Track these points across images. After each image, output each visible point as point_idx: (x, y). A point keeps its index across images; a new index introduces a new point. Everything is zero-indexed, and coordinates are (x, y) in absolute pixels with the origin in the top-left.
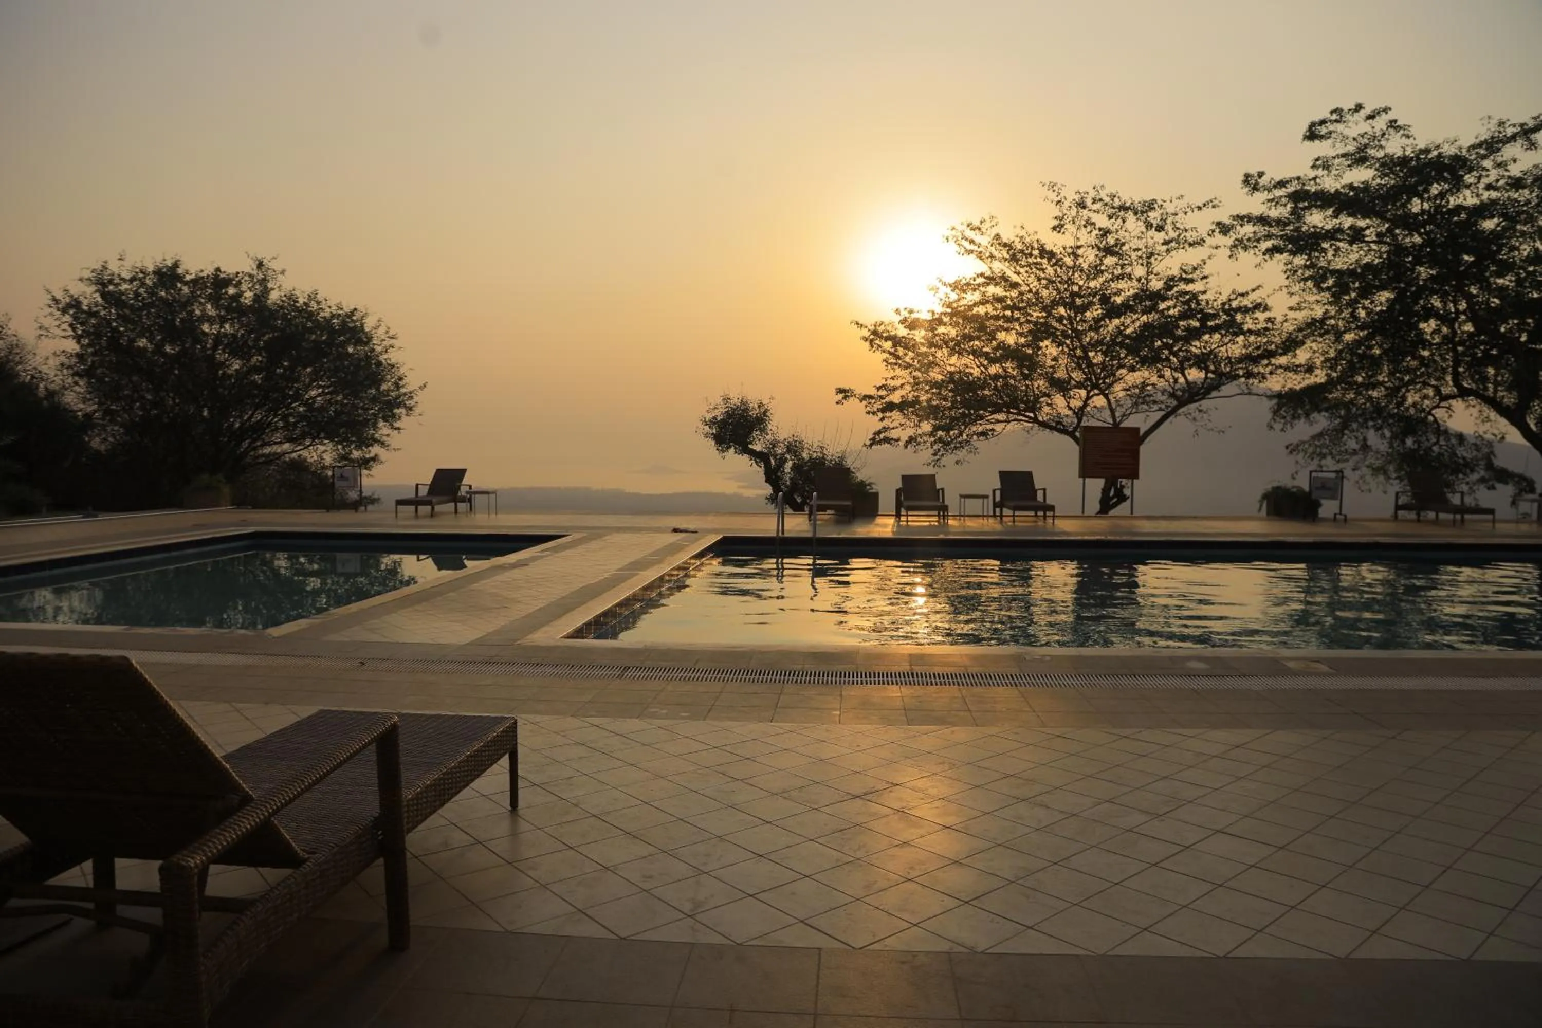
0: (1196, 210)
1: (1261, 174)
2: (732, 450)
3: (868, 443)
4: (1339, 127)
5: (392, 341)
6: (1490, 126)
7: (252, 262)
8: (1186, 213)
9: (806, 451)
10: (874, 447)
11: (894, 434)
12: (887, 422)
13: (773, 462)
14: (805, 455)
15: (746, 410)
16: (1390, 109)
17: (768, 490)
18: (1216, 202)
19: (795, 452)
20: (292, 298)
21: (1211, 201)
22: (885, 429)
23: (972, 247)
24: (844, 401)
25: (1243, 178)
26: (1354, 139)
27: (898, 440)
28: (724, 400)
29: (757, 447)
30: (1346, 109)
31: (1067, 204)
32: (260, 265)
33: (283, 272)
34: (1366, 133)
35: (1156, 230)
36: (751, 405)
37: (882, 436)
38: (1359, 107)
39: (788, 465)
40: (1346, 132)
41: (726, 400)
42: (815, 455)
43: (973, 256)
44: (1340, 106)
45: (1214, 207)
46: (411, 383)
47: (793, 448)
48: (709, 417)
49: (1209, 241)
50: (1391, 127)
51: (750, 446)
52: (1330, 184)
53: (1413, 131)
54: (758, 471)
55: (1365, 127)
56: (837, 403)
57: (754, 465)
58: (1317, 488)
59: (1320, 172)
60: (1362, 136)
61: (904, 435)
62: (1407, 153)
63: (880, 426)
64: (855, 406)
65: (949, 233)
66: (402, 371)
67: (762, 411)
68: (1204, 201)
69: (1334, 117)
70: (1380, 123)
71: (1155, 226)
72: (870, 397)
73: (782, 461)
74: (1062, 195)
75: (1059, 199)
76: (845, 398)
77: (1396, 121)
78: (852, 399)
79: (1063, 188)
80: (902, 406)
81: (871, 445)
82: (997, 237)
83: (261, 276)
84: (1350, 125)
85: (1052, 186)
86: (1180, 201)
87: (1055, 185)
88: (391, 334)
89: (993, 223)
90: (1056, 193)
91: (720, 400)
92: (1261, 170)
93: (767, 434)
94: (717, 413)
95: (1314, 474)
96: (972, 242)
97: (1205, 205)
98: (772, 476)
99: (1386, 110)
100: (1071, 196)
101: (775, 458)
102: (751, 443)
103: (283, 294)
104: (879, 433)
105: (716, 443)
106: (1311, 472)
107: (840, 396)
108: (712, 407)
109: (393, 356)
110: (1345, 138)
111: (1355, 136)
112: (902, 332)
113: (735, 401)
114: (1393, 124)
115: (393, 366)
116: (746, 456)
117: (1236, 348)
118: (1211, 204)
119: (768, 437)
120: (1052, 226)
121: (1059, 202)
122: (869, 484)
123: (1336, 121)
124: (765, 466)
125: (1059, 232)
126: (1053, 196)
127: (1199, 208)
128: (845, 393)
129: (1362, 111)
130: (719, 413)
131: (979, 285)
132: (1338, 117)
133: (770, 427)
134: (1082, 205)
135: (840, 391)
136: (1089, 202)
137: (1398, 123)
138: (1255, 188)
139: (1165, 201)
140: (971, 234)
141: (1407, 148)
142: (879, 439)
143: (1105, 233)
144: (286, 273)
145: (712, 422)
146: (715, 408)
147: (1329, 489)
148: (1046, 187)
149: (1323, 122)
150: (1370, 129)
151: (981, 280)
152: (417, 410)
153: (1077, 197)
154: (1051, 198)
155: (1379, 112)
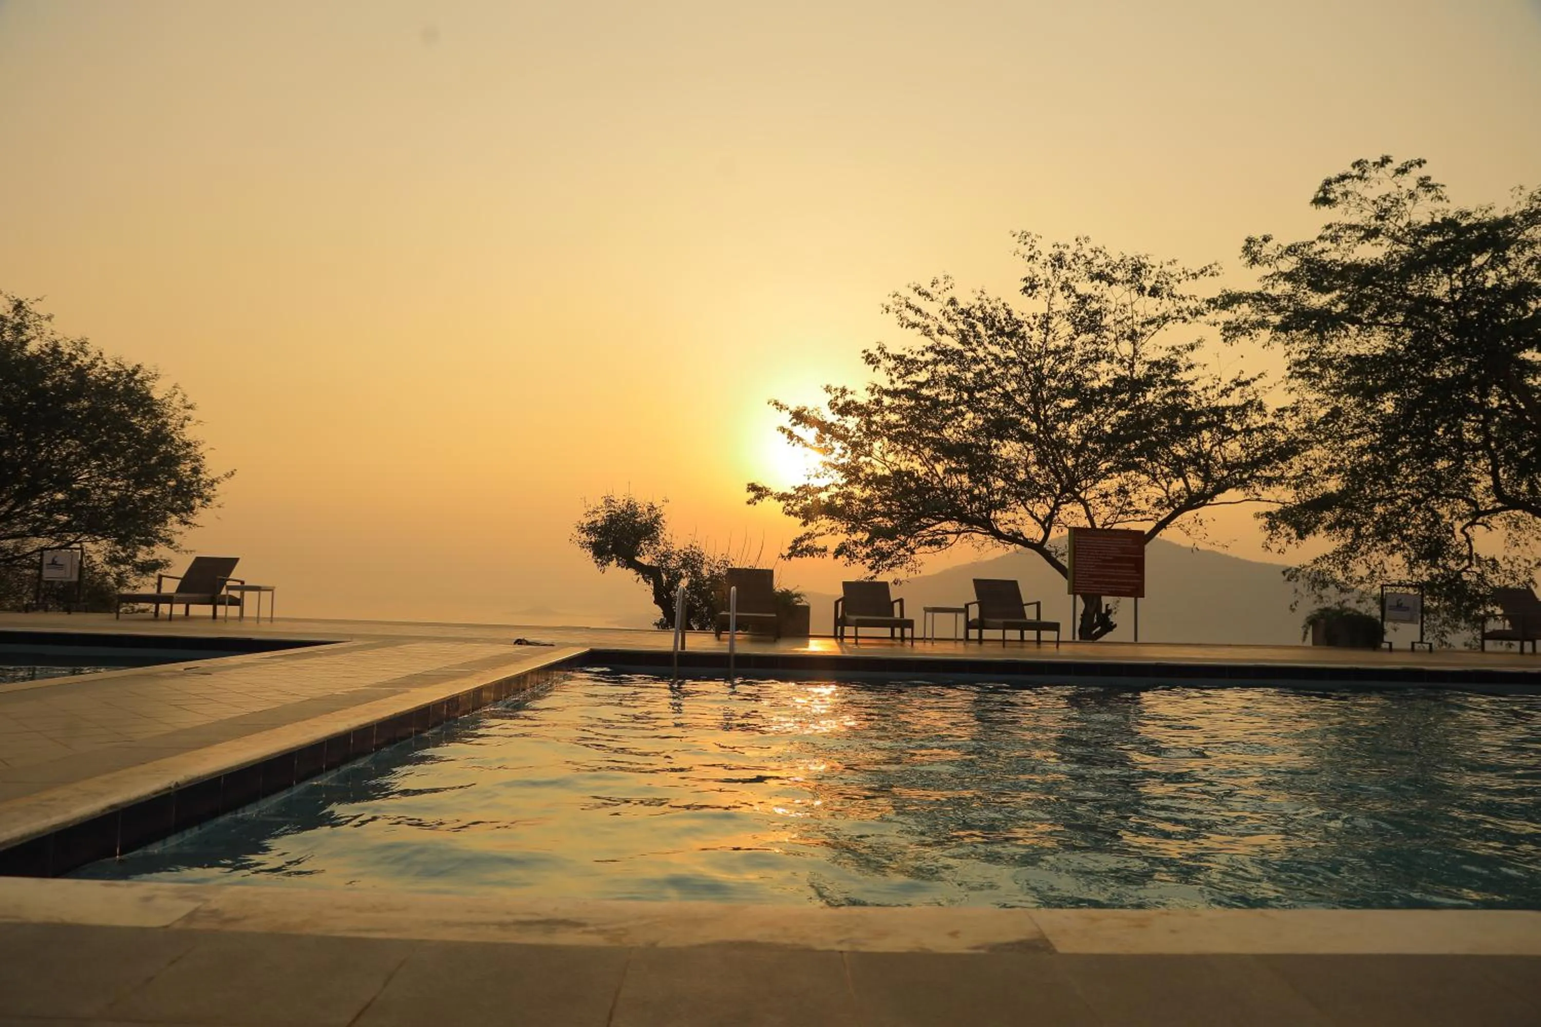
0: (1191, 278)
1: (1267, 240)
2: (615, 562)
3: (786, 552)
4: (1357, 186)
5: (189, 412)
6: (1521, 198)
7: (6, 302)
8: (1179, 281)
9: (706, 567)
10: (793, 558)
11: (819, 543)
12: (811, 527)
13: (664, 577)
14: (705, 572)
15: (634, 514)
16: (1425, 162)
17: (658, 612)
18: (1215, 268)
19: (693, 567)
20: (55, 350)
21: (1210, 267)
22: (809, 536)
23: (917, 319)
24: (757, 501)
25: (1244, 243)
26: (1374, 202)
27: (825, 550)
28: (606, 501)
29: (645, 560)
30: (1371, 161)
31: (1041, 260)
32: (19, 306)
33: (49, 318)
34: (1388, 195)
35: (1150, 295)
36: (639, 509)
37: (805, 544)
38: (1386, 160)
39: (684, 583)
40: (1366, 192)
41: (609, 501)
42: (716, 571)
43: (918, 330)
44: (1365, 158)
45: (1212, 275)
46: (212, 467)
47: (691, 561)
48: (586, 521)
50: (1422, 185)
51: (637, 559)
52: (1338, 258)
53: (1446, 192)
54: (646, 590)
55: (1390, 186)
56: (749, 503)
57: (642, 580)
58: (1392, 608)
60: (1385, 200)
61: (833, 542)
62: (1436, 220)
63: (802, 531)
64: (771, 507)
65: (889, 301)
66: (200, 450)
67: (653, 516)
68: (1201, 267)
69: (1355, 172)
70: (1410, 181)
71: (1148, 289)
72: (791, 497)
73: (676, 577)
74: (1036, 249)
75: (1032, 253)
76: (758, 497)
77: (1429, 178)
78: (766, 498)
79: (1038, 240)
80: (830, 510)
81: (790, 556)
82: (953, 302)
83: (17, 320)
84: (1372, 183)
85: (1025, 236)
86: (1173, 265)
87: (1028, 235)
88: (189, 403)
89: (948, 285)
90: (1028, 247)
91: (601, 503)
92: (1266, 234)
93: (658, 544)
94: (597, 517)
96: (918, 311)
97: (1202, 272)
98: (663, 597)
99: (1420, 163)
100: (1047, 250)
101: (668, 573)
102: (638, 555)
103: (43, 343)
104: (801, 540)
105: (595, 554)
107: (752, 495)
108: (591, 509)
109: (190, 433)
110: (1363, 201)
111: (1376, 198)
112: (830, 417)
113: (620, 504)
114: (1425, 183)
115: (189, 445)
116: (631, 572)
117: (1233, 449)
118: (1209, 271)
119: (660, 548)
120: (1022, 287)
121: (1031, 257)
122: (798, 595)
123: (1357, 177)
124: (655, 585)
125: (1030, 295)
126: (1025, 250)
127: (1195, 276)
128: (758, 492)
129: (1389, 166)
130: (600, 518)
131: (927, 363)
132: (1360, 173)
133: (662, 536)
134: (1059, 261)
135: (753, 487)
136: (1069, 257)
137: (1430, 182)
138: (1254, 260)
139: (1154, 266)
140: (917, 301)
141: (1437, 214)
142: (799, 549)
143: (1083, 300)
144: (53, 320)
145: (592, 529)
146: (594, 512)
147: (1407, 609)
148: (1017, 237)
149: (1341, 179)
150: (1396, 189)
151: (930, 356)
152: (216, 501)
153: (1055, 251)
154: (1022, 252)
155: (1411, 166)
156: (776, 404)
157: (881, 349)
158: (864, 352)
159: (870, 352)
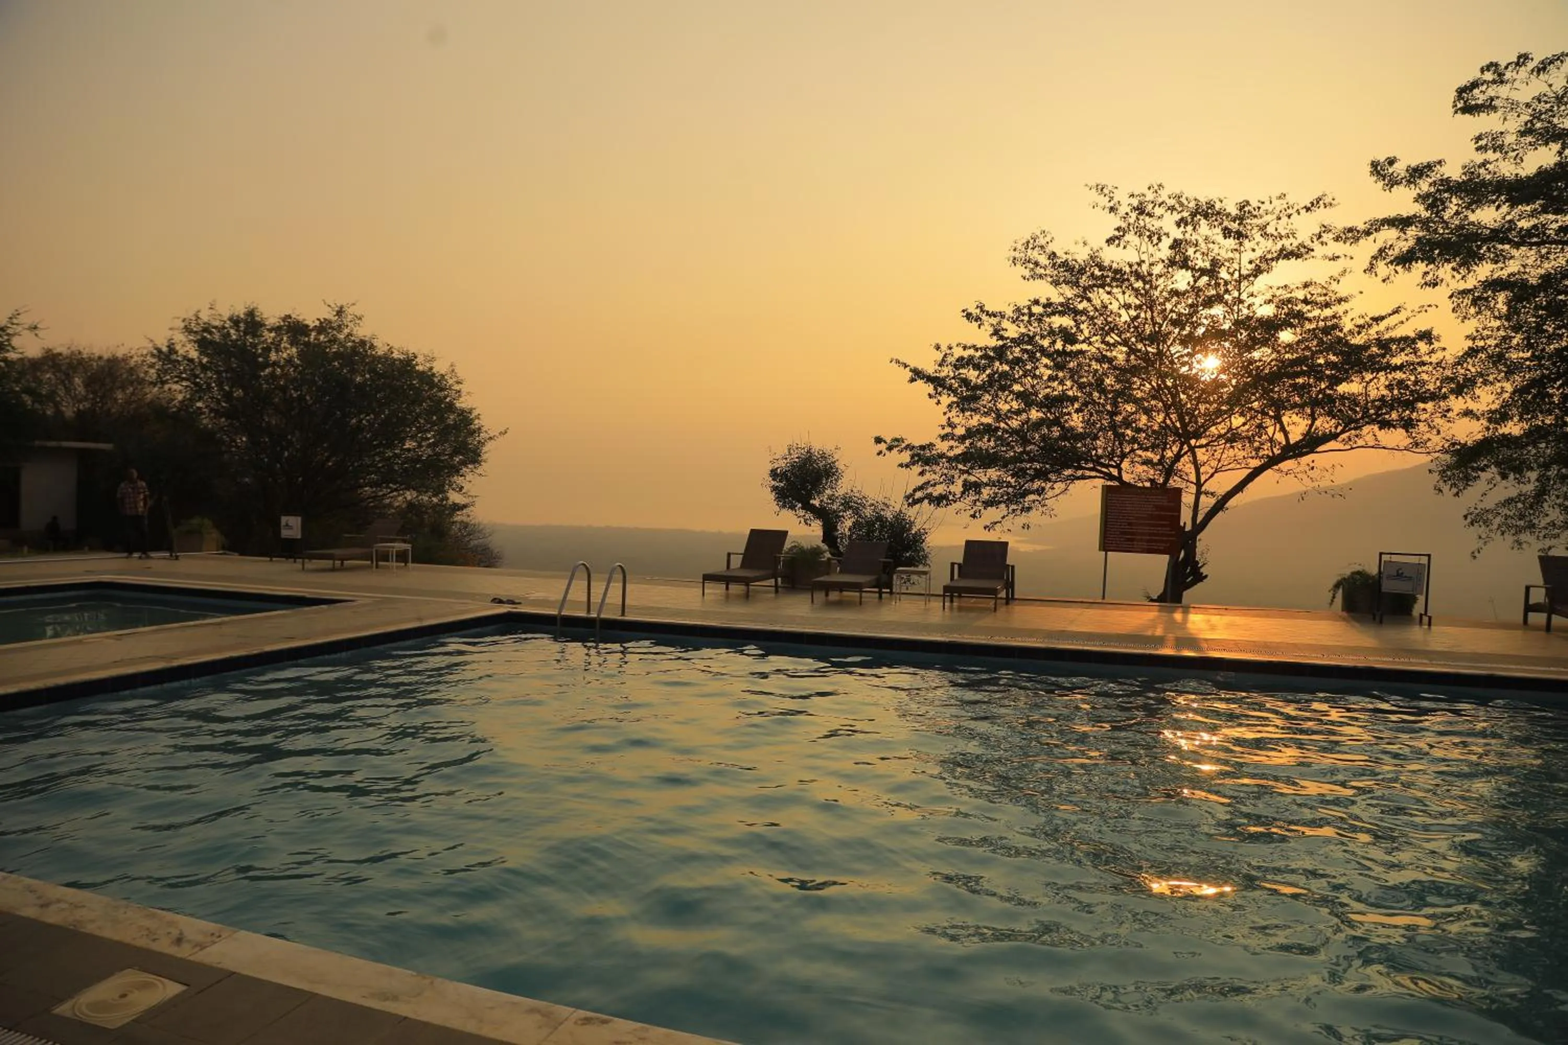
0: (1303, 212)
1: (1391, 162)
3: (908, 501)
4: (1502, 91)
8: (1289, 216)
11: (939, 491)
13: (833, 519)
18: (1328, 200)
19: (856, 509)
22: (927, 485)
24: (886, 453)
25: (1368, 167)
26: (1528, 105)
29: (817, 502)
30: (1504, 63)
31: (1122, 210)
32: (340, 311)
34: (1542, 94)
36: (816, 455)
37: (922, 493)
38: (1523, 59)
39: (846, 525)
40: (1515, 96)
41: (792, 449)
44: (1494, 61)
45: (1327, 206)
47: (854, 505)
48: (773, 468)
49: (1319, 250)
52: (1507, 169)
55: (1538, 86)
56: (877, 454)
58: (1389, 577)
59: (1490, 156)
60: (1539, 100)
63: (921, 480)
67: (828, 462)
68: (1313, 199)
69: (1489, 76)
72: (917, 447)
74: (1115, 200)
75: (1112, 204)
79: (1115, 191)
82: (1054, 255)
83: (339, 322)
84: (1516, 85)
85: (1101, 189)
86: (1281, 201)
87: (1104, 188)
89: (1047, 239)
90: (1107, 199)
91: (785, 449)
92: (1391, 155)
95: (1385, 557)
97: (1313, 205)
100: (1126, 201)
102: (811, 499)
104: (921, 488)
105: (779, 498)
106: (1381, 554)
107: (880, 447)
108: (778, 456)
110: (1513, 105)
111: (1529, 100)
113: (804, 450)
116: (808, 513)
118: (1323, 203)
119: (829, 492)
121: (1112, 208)
123: (1494, 82)
124: (824, 525)
125: (1119, 245)
126: (1104, 201)
127: (1307, 209)
128: (890, 442)
129: (1528, 63)
130: (783, 465)
132: (1496, 76)
134: (1140, 210)
135: (879, 439)
136: (1148, 206)
138: (1391, 183)
139: (1263, 203)
145: (776, 474)
146: (780, 458)
147: (1410, 578)
148: (1093, 191)
149: (1475, 85)
150: (1548, 89)
153: (1135, 202)
154: (1101, 204)
155: (1551, 62)
156: (898, 362)
157: (981, 308)
158: (963, 311)
159: (969, 311)
